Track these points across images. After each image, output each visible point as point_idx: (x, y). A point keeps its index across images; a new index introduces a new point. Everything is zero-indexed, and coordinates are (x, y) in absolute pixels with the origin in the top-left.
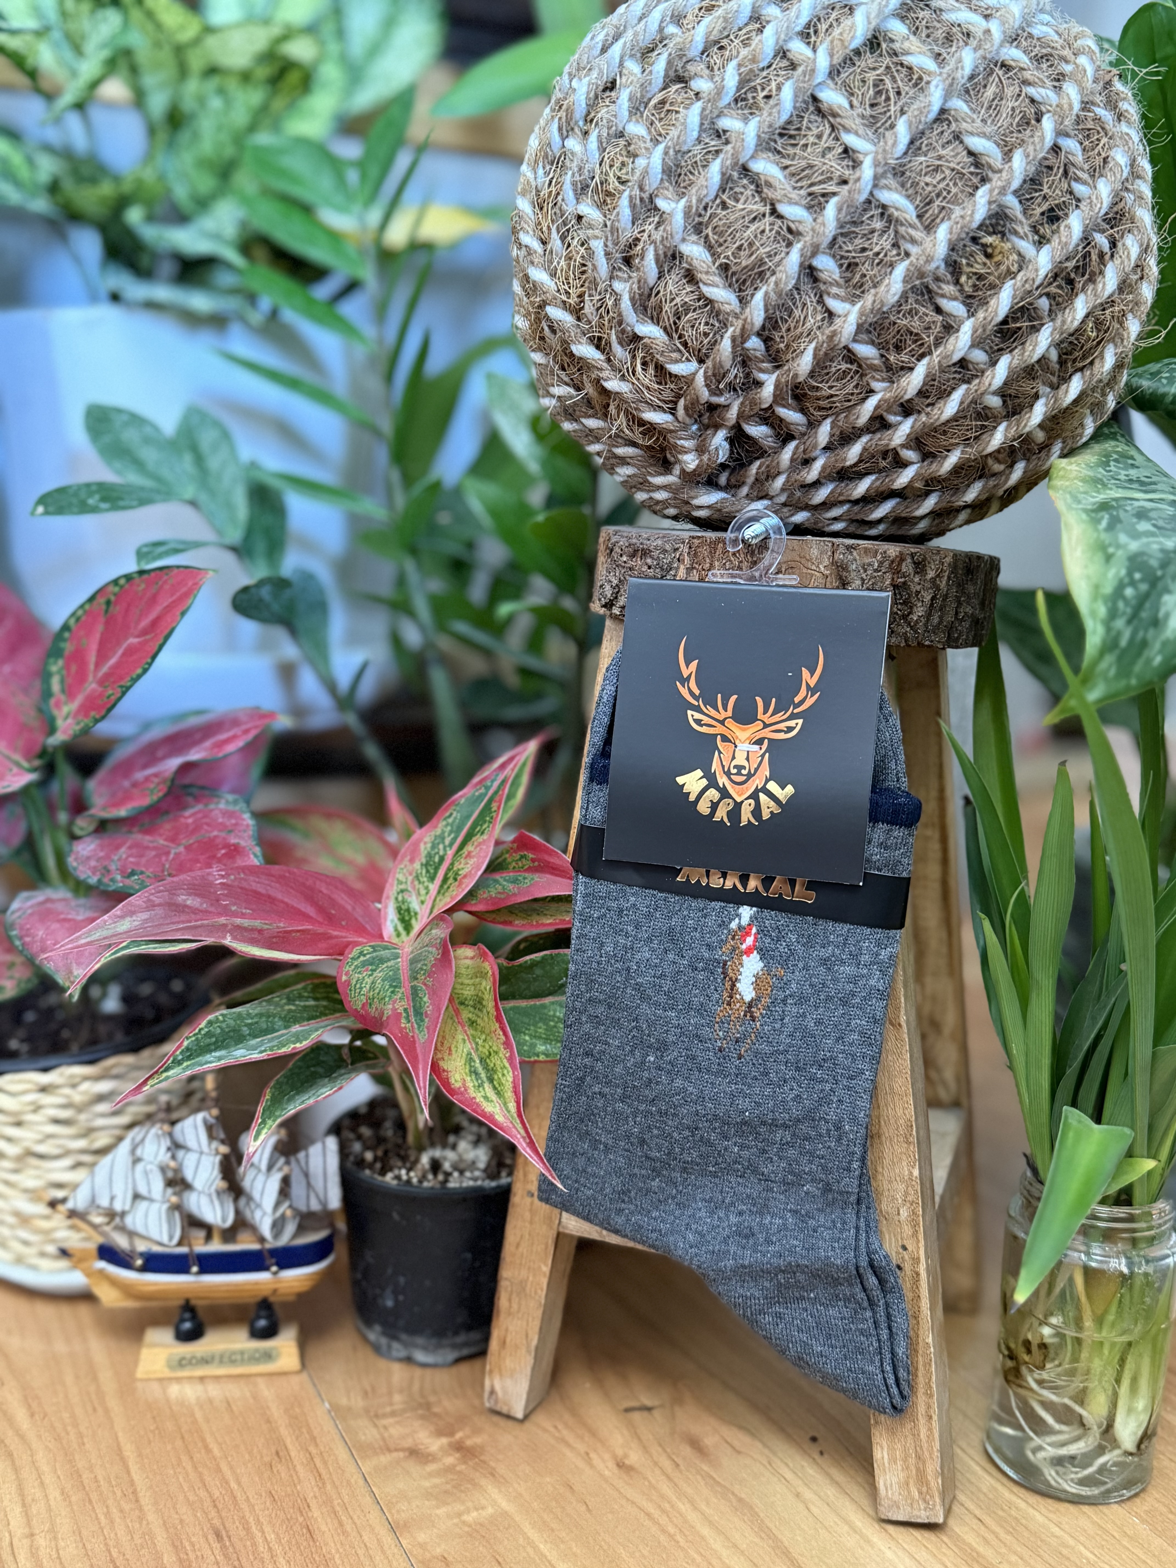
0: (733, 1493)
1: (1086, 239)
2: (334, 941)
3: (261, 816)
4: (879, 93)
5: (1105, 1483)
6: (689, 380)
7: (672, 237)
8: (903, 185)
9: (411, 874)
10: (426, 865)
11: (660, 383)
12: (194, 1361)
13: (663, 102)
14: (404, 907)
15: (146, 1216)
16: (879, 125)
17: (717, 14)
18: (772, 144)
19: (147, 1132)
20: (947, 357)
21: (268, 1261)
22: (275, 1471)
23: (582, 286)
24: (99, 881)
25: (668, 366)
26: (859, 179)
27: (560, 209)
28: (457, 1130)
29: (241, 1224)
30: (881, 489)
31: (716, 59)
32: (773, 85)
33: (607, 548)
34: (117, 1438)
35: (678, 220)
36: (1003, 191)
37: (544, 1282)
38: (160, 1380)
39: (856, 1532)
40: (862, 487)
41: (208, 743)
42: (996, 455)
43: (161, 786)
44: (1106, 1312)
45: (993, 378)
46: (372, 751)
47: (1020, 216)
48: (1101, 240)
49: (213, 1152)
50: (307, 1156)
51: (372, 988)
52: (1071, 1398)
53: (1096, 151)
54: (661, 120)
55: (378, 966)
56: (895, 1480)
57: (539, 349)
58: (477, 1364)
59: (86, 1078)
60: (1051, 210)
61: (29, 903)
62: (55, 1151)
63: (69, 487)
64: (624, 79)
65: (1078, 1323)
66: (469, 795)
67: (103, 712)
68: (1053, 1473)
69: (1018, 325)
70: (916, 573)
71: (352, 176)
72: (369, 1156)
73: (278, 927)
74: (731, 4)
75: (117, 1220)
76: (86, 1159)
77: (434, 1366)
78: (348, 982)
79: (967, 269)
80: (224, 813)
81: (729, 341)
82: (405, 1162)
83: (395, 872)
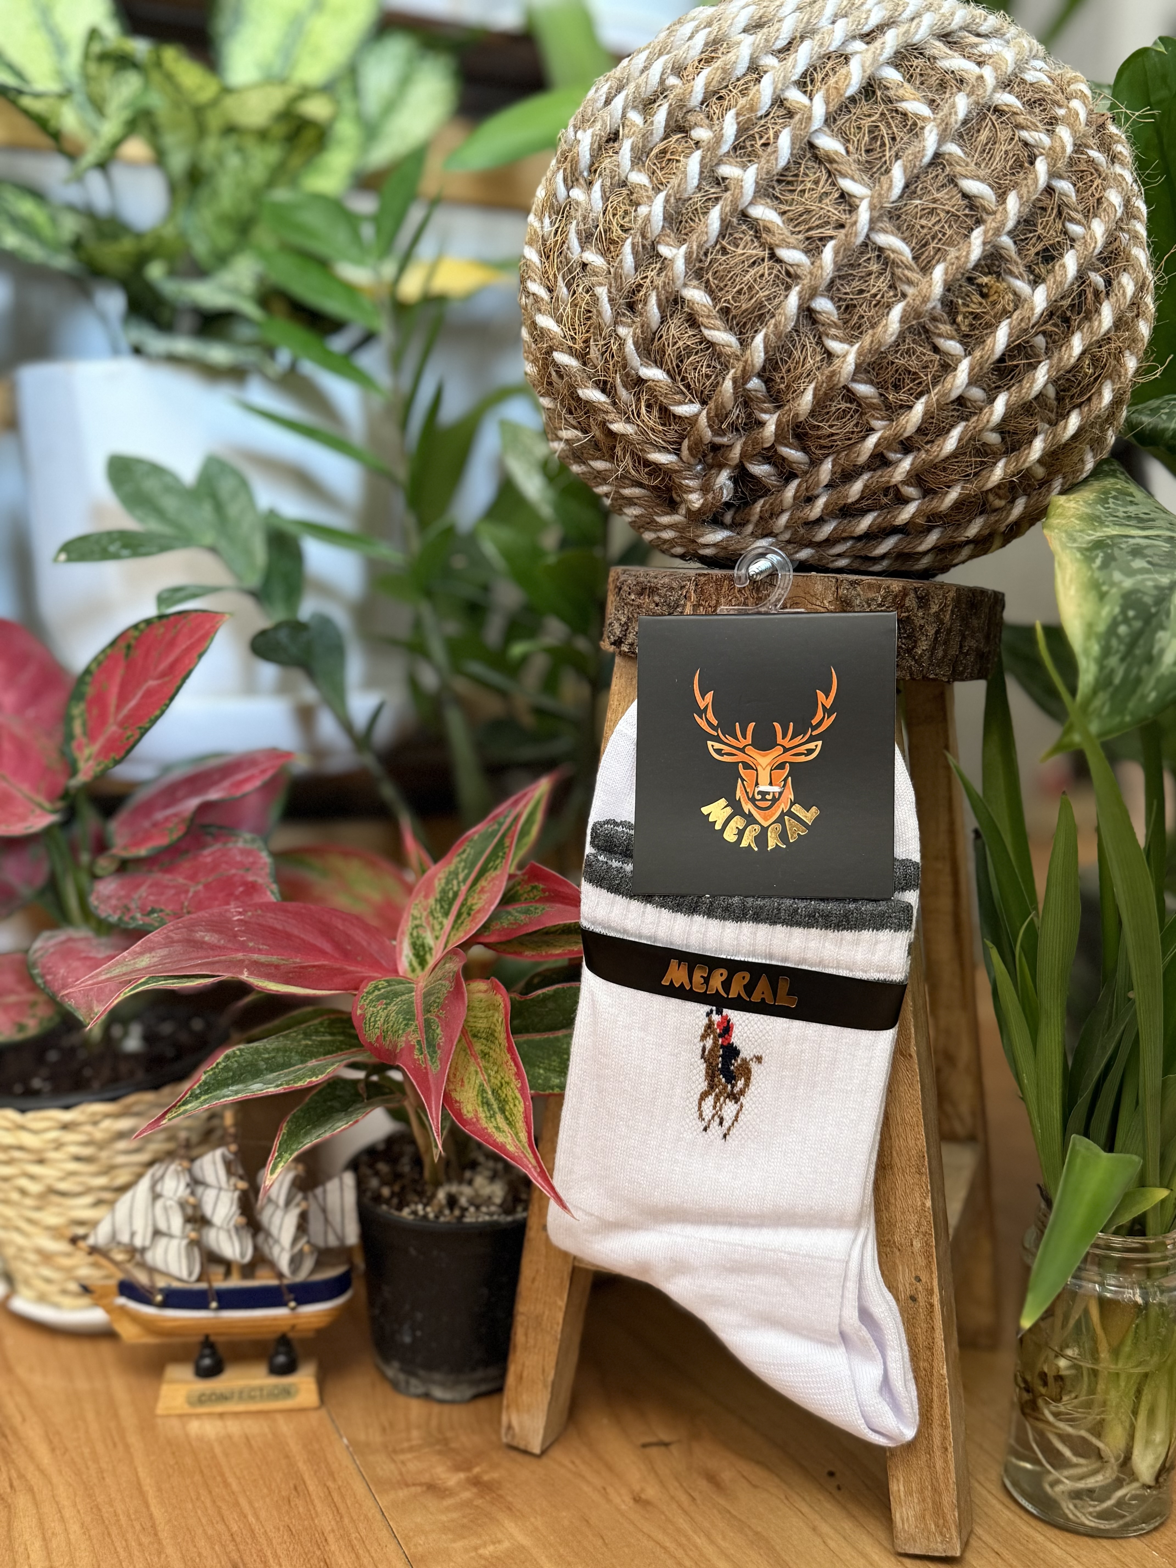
0: (749, 1527)
1: (1081, 277)
2: (348, 977)
3: (281, 857)
4: (875, 139)
5: (1124, 1516)
6: (692, 421)
7: (674, 283)
8: (899, 229)
9: (425, 910)
10: (440, 901)
11: (664, 425)
12: (213, 1398)
13: (664, 152)
14: (419, 942)
15: (166, 1252)
16: (874, 170)
17: (716, 65)
18: (771, 190)
19: (167, 1169)
20: (946, 394)
21: (287, 1296)
22: (293, 1504)
23: (587, 332)
24: (120, 919)
25: (671, 408)
26: (855, 223)
27: (566, 258)
28: (474, 1165)
29: (260, 1260)
30: (884, 525)
31: (715, 108)
32: (771, 133)
33: (616, 587)
34: (137, 1473)
35: (680, 266)
36: (997, 232)
37: (560, 1316)
38: (181, 1416)
40: (865, 523)
41: (226, 784)
42: (996, 490)
43: (181, 826)
44: (1122, 1343)
45: (991, 415)
46: (388, 791)
47: (1015, 257)
48: (1097, 279)
49: (232, 1188)
50: (325, 1192)
51: (386, 1021)
52: (1092, 1431)
53: (1090, 192)
54: (662, 169)
55: (392, 1000)
56: (911, 1513)
57: (547, 394)
58: (495, 1399)
59: (107, 1116)
60: (1046, 250)
61: (51, 942)
62: (77, 1189)
63: (91, 535)
64: (627, 130)
65: (1094, 1355)
66: (482, 832)
67: (123, 753)
68: (1071, 1507)
69: (1015, 363)
70: (919, 607)
71: (368, 231)
72: (386, 1191)
73: (294, 963)
74: (730, 55)
75: (138, 1256)
76: (107, 1196)
77: (452, 1402)
78: (363, 1016)
79: (963, 309)
80: (242, 852)
81: (731, 382)
82: (421, 1199)
83: (410, 908)
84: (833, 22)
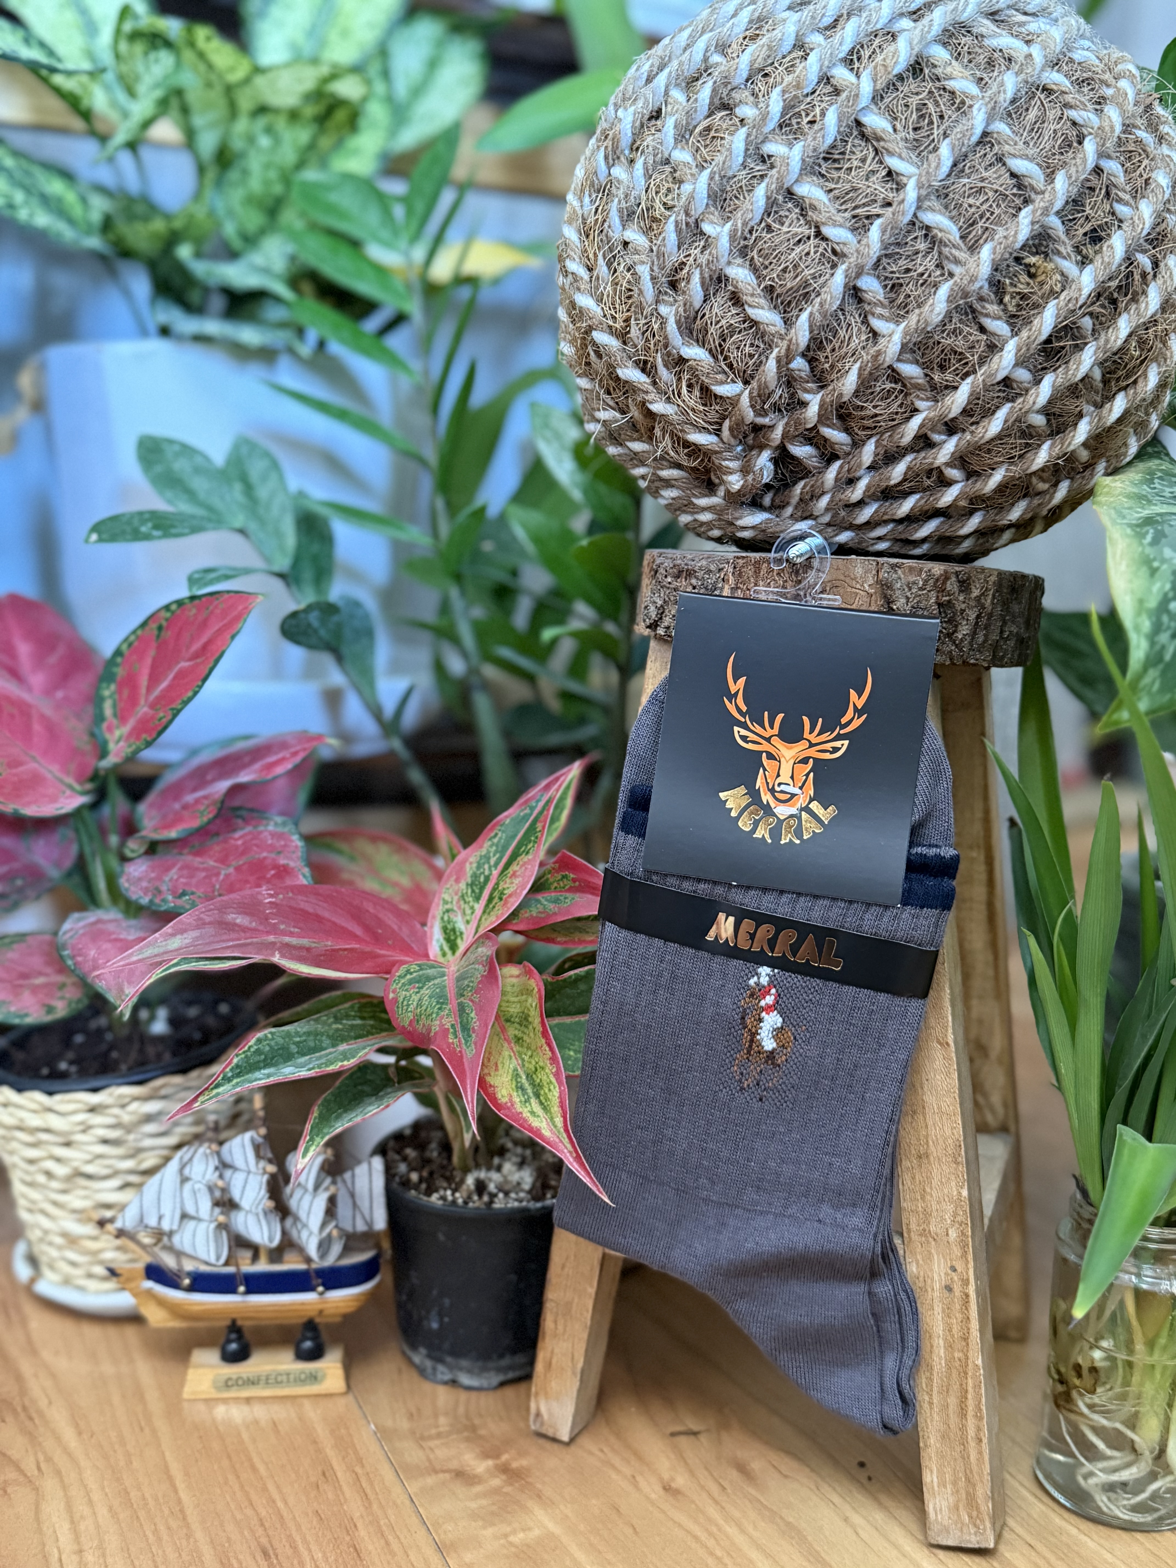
0: (781, 1517)
1: (1129, 259)
2: (380, 960)
3: (309, 839)
4: (922, 117)
5: (1157, 1510)
6: (734, 401)
7: (718, 261)
8: (946, 207)
9: (456, 894)
10: (471, 885)
11: (705, 405)
12: (240, 1382)
13: (708, 129)
14: (449, 927)
15: (194, 1236)
16: (922, 148)
17: (761, 43)
18: (817, 168)
19: (195, 1152)
20: (991, 375)
21: (315, 1282)
22: (321, 1489)
23: (628, 311)
24: (151, 901)
25: (713, 388)
26: (903, 201)
27: (607, 236)
28: (502, 1152)
29: (287, 1244)
30: (925, 508)
31: (761, 86)
32: (818, 110)
33: (652, 569)
34: (164, 1458)
35: (724, 243)
36: (1046, 212)
37: (590, 1304)
38: (206, 1401)
39: (904, 1556)
40: (906, 506)
41: (257, 766)
42: (1040, 473)
43: (211, 808)
44: (1157, 1335)
45: (1037, 396)
46: (416, 776)
47: (1063, 237)
48: (1144, 260)
49: (261, 1171)
50: (353, 1176)
51: (419, 1005)
52: (1124, 1423)
53: (1138, 172)
54: (706, 146)
55: (424, 984)
56: (944, 1504)
57: (584, 375)
58: (522, 1386)
59: (136, 1099)
60: (1094, 230)
61: (81, 924)
62: (105, 1172)
63: (123, 515)
64: (669, 108)
65: (1129, 1347)
66: (514, 816)
67: (155, 735)
68: (1105, 1499)
69: (1062, 344)
70: (961, 591)
71: (399, 211)
72: (414, 1177)
73: (326, 946)
74: (775, 32)
75: (165, 1239)
76: (134, 1179)
77: (479, 1389)
78: (395, 1000)
79: (1010, 289)
80: (273, 835)
81: (774, 362)
82: (450, 1184)
83: (440, 893)
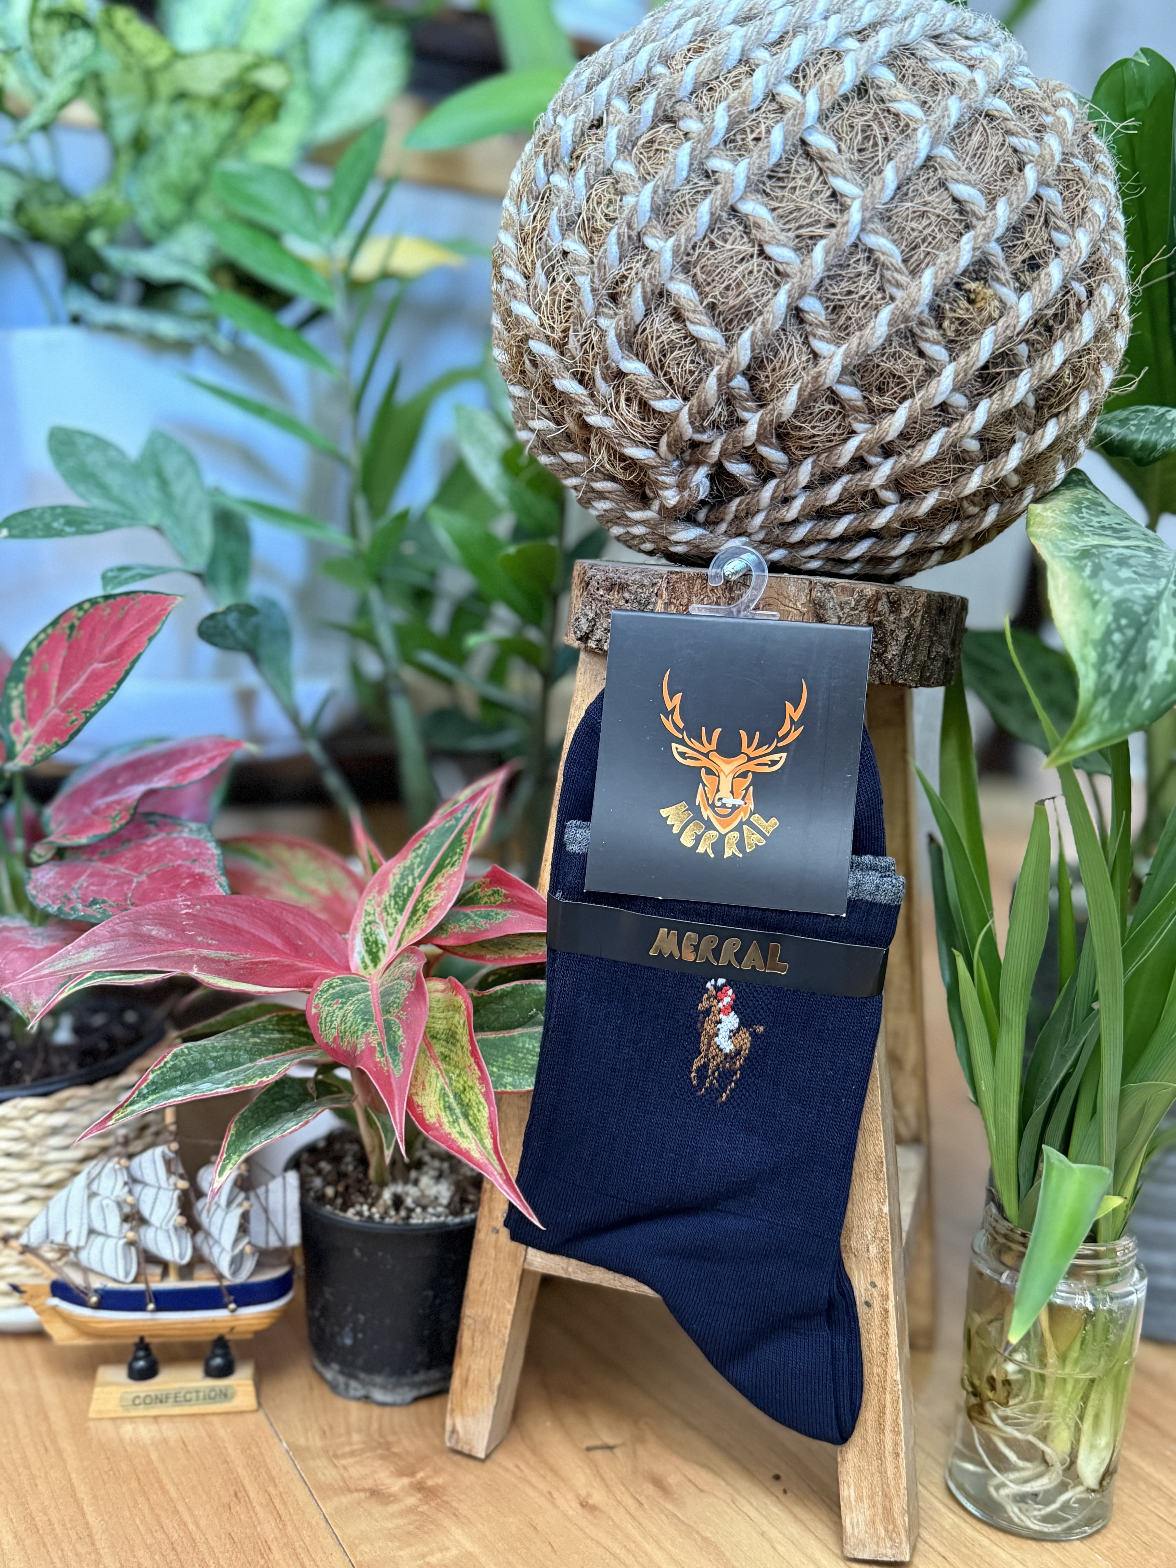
0: (698, 1533)
1: (1065, 287)
2: (301, 973)
3: (225, 845)
4: (867, 138)
5: (1067, 1520)
6: (673, 417)
7: (660, 275)
8: (889, 230)
9: (379, 906)
10: (395, 896)
11: (643, 419)
12: (148, 1400)
13: (651, 141)
14: (371, 939)
15: (102, 1252)
16: (866, 170)
17: (707, 56)
18: (761, 185)
19: (103, 1166)
20: (929, 400)
21: (227, 1299)
22: (234, 1512)
23: (567, 321)
24: (59, 909)
25: (652, 403)
26: (847, 223)
27: (546, 245)
28: (418, 1165)
29: (199, 1260)
30: (858, 529)
31: (706, 100)
32: (763, 127)
33: (583, 580)
34: (70, 1479)
35: (667, 257)
36: (987, 238)
37: (509, 1320)
38: (113, 1419)
40: (840, 526)
41: (172, 771)
42: (971, 498)
43: (123, 814)
44: (1069, 1348)
45: (973, 422)
46: (333, 781)
47: (1003, 264)
48: (1080, 289)
49: (172, 1187)
50: (267, 1191)
51: (343, 1021)
52: (1035, 1435)
53: (1075, 201)
54: (649, 158)
55: (348, 999)
56: (861, 1518)
57: (519, 383)
58: (436, 1402)
59: (41, 1111)
60: (1032, 258)
62: (7, 1185)
63: (34, 510)
64: (611, 118)
65: (1042, 1360)
66: (439, 827)
67: (67, 738)
68: (1016, 1510)
69: (998, 370)
70: (891, 612)
71: (321, 204)
72: (330, 1191)
73: (245, 959)
74: (722, 46)
75: (71, 1255)
76: (39, 1193)
77: (393, 1405)
78: (318, 1015)
79: (950, 314)
80: (188, 842)
81: (715, 380)
82: (366, 1198)
83: (363, 904)
84: (826, 18)
